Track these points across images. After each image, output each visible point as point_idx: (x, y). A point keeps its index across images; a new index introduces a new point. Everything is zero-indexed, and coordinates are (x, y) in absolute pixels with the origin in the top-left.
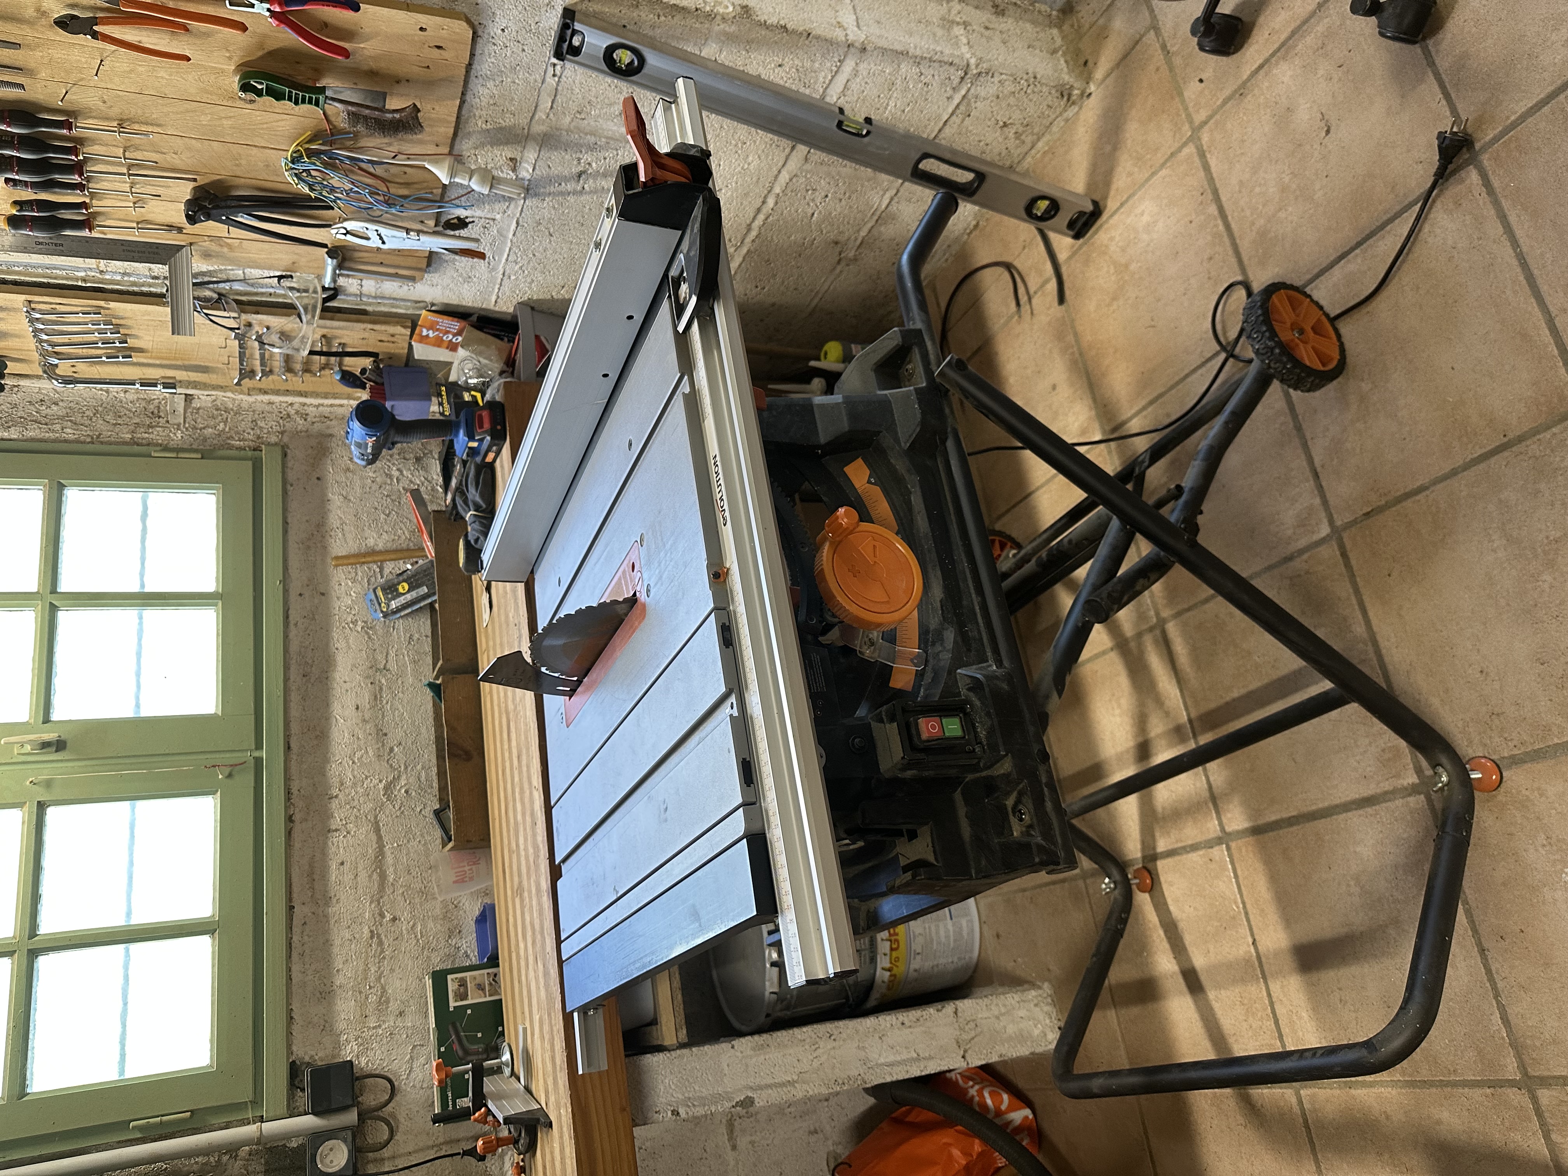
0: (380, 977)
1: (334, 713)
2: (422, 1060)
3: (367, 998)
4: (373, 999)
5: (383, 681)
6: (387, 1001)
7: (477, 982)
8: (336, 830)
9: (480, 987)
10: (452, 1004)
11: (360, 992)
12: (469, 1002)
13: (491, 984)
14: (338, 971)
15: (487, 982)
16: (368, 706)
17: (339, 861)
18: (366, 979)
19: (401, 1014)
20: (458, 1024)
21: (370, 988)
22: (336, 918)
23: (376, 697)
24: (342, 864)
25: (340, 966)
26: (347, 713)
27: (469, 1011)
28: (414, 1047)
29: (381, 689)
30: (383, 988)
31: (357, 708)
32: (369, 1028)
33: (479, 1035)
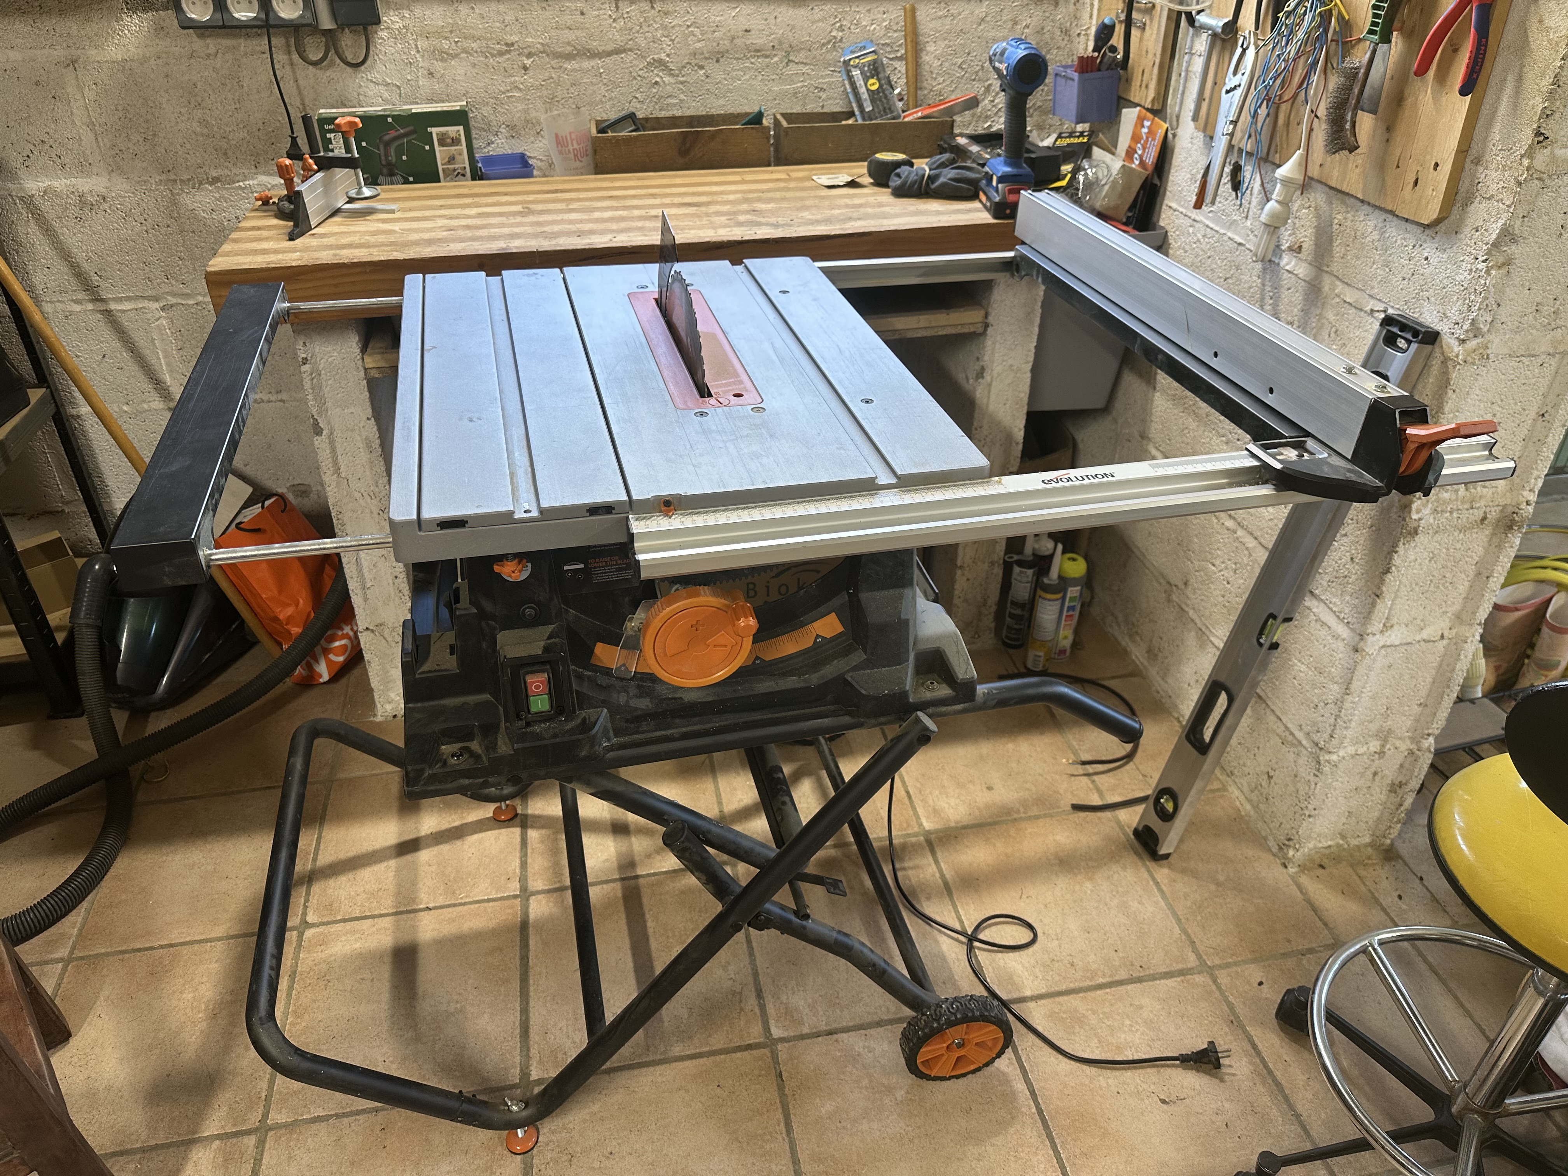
0: (467, 52)
1: (742, 6)
2: (386, 95)
3: (446, 38)
4: (445, 45)
5: (776, 59)
6: (443, 60)
7: (457, 157)
8: (617, 7)
9: (452, 160)
10: (435, 131)
11: (451, 32)
12: (437, 148)
13: (455, 170)
14: (473, 8)
15: (456, 166)
16: (748, 42)
17: (585, 10)
18: (465, 38)
19: (431, 74)
20: (415, 136)
21: (456, 42)
22: (527, 7)
23: (758, 51)
24: (582, 13)
25: (477, 11)
26: (741, 19)
27: (427, 148)
28: (399, 88)
29: (767, 57)
30: (455, 56)
31: (746, 31)
32: (416, 41)
33: (404, 158)
